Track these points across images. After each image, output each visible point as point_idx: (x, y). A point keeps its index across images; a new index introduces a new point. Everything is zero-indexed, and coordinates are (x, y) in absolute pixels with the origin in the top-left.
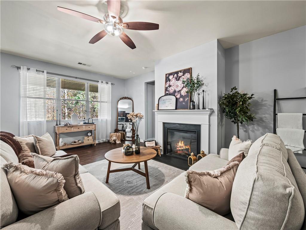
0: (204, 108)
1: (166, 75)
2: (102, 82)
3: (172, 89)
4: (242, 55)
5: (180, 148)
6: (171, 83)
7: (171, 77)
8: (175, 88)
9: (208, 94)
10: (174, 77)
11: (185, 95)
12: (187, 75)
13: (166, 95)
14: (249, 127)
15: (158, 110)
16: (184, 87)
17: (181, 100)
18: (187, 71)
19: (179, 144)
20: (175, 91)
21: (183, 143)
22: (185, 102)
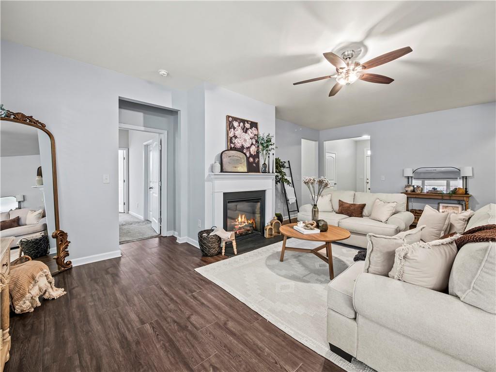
1: (228, 117)
3: (238, 143)
5: (240, 225)
6: (237, 133)
7: (235, 124)
12: (255, 131)
13: (231, 149)
15: (222, 172)
16: (252, 144)
17: (251, 160)
18: (254, 125)
19: (238, 220)
20: (243, 147)
21: (245, 217)
22: (255, 163)
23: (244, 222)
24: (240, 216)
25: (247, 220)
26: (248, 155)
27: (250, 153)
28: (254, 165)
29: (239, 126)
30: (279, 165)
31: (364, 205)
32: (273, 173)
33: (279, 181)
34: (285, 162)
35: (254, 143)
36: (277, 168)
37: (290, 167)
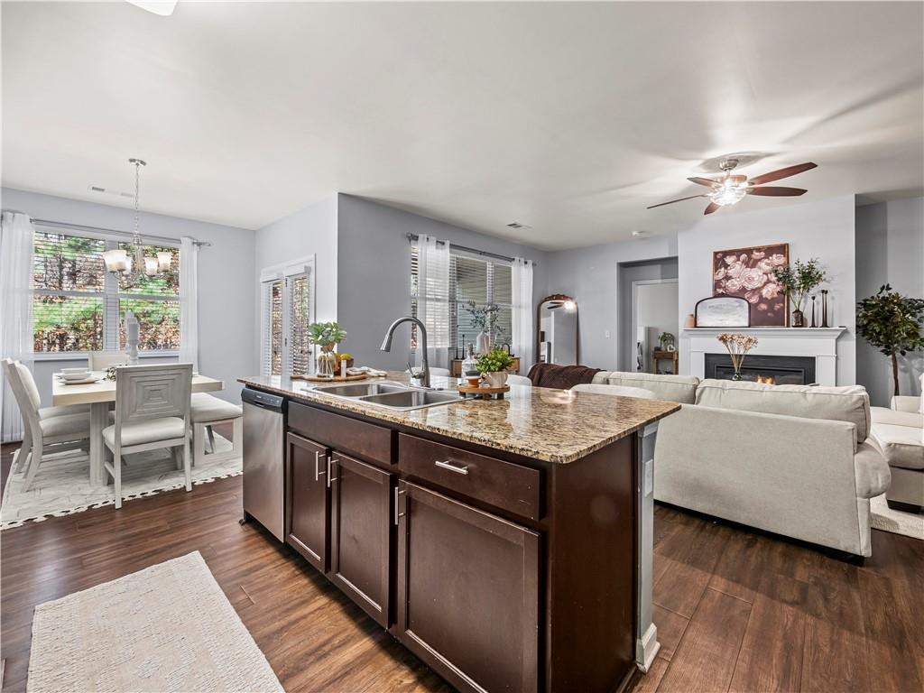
0: (825, 324)
1: (716, 254)
2: (526, 263)
3: (733, 285)
4: (893, 222)
6: (731, 272)
7: (729, 260)
8: (743, 283)
9: (833, 298)
10: (739, 260)
11: (772, 299)
12: (777, 259)
13: (717, 296)
14: (913, 362)
15: (696, 327)
16: (769, 281)
17: (763, 307)
18: (776, 250)
20: (743, 290)
26: (755, 300)
27: (761, 296)
28: (771, 314)
35: (774, 278)
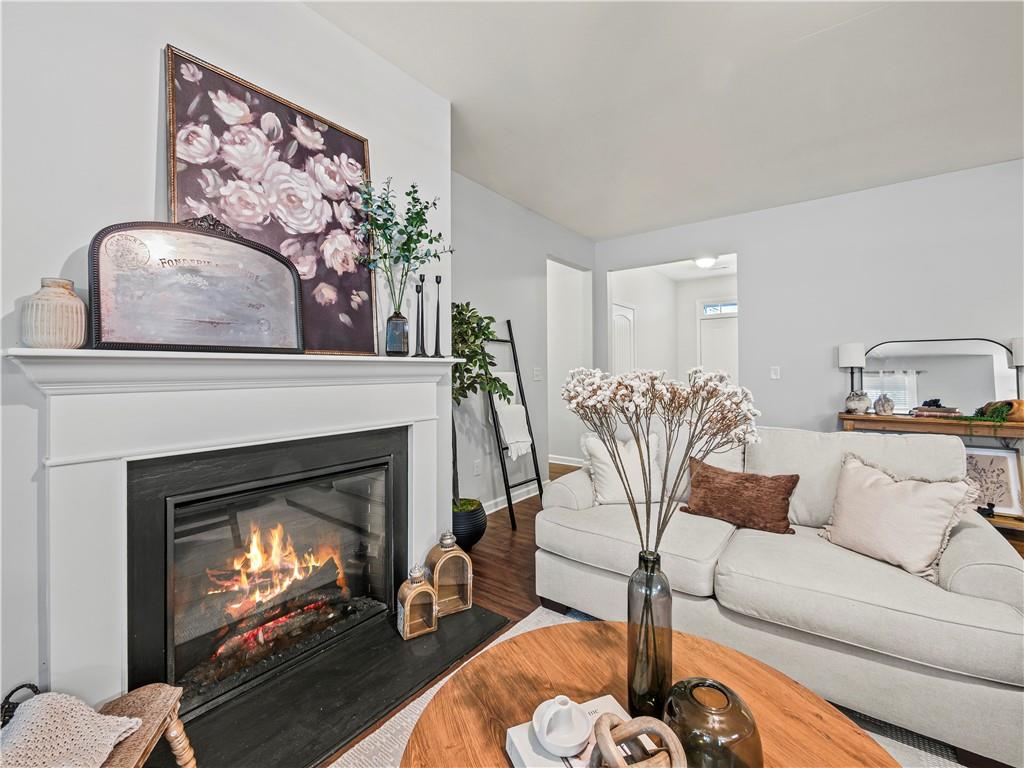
3: (247, 204)
5: (263, 588)
8: (274, 206)
12: (351, 172)
16: (334, 224)
17: (327, 294)
18: (344, 143)
19: (247, 563)
20: (274, 226)
21: (284, 541)
22: (349, 311)
23: (285, 571)
24: (255, 539)
25: (301, 552)
26: (306, 268)
27: (320, 261)
28: (344, 318)
29: (257, 123)
30: (468, 329)
31: (794, 480)
32: (437, 354)
33: (472, 387)
34: (492, 319)
35: (346, 218)
36: (459, 338)
37: (512, 341)
